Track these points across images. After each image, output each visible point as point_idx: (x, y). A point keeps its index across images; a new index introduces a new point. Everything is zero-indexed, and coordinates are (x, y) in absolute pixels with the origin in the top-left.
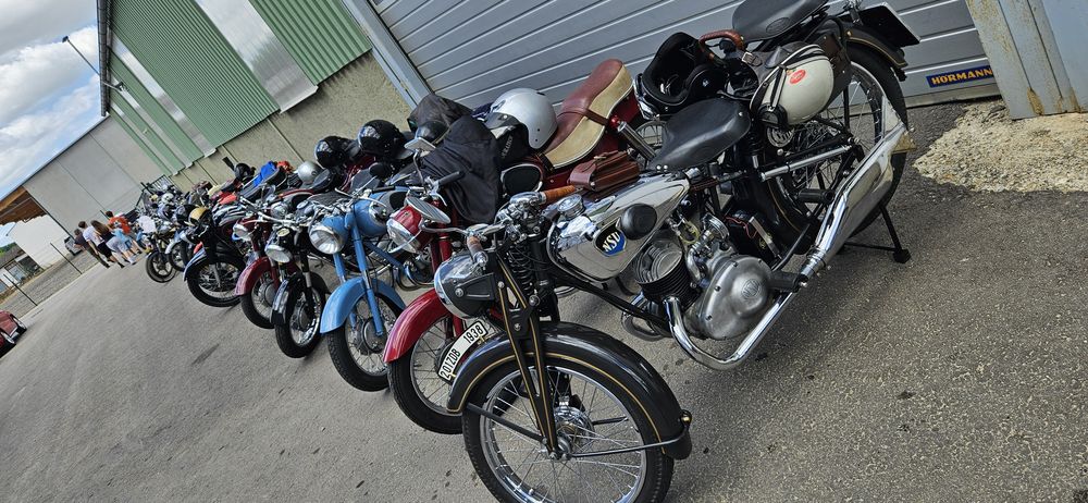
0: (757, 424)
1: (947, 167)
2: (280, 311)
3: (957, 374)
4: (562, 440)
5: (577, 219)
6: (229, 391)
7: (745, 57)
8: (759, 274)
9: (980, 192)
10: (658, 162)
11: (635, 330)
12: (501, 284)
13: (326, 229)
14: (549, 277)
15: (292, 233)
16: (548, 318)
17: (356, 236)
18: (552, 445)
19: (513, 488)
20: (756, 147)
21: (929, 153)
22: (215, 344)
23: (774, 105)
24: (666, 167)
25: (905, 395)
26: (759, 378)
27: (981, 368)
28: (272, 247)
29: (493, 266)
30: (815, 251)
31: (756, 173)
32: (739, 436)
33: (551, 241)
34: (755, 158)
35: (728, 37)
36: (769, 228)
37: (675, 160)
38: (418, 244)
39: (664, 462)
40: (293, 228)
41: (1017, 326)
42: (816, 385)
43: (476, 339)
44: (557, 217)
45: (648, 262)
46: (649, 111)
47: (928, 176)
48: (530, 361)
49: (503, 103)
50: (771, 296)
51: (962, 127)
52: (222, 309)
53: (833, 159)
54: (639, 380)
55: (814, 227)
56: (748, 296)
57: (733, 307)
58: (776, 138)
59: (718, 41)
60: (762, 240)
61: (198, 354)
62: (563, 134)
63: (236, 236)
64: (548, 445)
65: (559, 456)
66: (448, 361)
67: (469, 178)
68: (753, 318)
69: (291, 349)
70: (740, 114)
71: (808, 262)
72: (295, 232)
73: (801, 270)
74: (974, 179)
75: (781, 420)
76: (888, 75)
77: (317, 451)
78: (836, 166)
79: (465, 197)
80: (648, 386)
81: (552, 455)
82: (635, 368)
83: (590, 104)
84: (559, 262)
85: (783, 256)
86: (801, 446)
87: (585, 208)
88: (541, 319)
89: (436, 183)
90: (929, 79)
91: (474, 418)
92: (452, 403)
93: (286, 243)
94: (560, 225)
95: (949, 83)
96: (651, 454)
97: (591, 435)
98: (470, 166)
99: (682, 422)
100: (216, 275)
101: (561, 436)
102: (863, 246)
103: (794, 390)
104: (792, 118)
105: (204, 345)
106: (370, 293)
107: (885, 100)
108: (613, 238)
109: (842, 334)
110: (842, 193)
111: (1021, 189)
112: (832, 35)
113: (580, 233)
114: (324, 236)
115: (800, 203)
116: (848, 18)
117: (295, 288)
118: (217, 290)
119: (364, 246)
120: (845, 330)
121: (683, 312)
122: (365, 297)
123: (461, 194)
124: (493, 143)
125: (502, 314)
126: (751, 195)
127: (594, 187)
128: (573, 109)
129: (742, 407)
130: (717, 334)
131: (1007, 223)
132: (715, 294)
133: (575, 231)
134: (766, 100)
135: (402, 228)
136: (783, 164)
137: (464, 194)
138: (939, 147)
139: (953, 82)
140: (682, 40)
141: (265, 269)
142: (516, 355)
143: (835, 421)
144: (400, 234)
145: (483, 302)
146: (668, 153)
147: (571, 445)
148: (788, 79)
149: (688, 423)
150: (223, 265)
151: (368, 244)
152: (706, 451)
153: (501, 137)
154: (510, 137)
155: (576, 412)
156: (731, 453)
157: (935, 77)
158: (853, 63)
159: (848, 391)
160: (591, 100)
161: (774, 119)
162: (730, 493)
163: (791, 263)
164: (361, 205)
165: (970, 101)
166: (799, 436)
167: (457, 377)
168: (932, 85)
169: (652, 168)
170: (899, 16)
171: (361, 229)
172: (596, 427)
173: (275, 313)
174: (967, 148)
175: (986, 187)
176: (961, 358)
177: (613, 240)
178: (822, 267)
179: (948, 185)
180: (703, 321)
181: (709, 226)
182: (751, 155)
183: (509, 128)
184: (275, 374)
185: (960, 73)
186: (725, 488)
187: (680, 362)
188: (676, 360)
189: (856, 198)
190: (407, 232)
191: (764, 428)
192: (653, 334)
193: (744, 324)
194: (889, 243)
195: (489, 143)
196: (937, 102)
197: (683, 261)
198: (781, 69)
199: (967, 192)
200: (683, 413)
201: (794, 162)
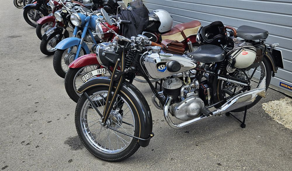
0: (173, 150)
1: (270, 109)
2: (48, 36)
3: (237, 166)
4: (109, 121)
5: (156, 54)
6: (14, 52)
7: (234, 39)
8: (200, 106)
9: (274, 121)
10: (191, 54)
11: (154, 102)
12: (119, 59)
13: (78, 16)
14: (136, 67)
15: (68, 13)
16: (129, 81)
17: (87, 25)
18: (105, 121)
19: (84, 128)
20: (222, 68)
21: (268, 103)
22: (21, 35)
23: (234, 57)
24: (192, 57)
25: (219, 164)
26: (182, 138)
27: (244, 168)
28: (58, 13)
29: (119, 53)
30: (220, 109)
31: (217, 75)
32: (165, 151)
33: (143, 56)
34: (219, 71)
35: (234, 31)
36: (212, 94)
37: (197, 57)
38: (103, 37)
39: (137, 145)
40: (69, 12)
41: (261, 162)
42: (197, 148)
43: (101, 73)
44: (150, 50)
45: (170, 82)
46: (198, 39)
47: (264, 109)
48: (113, 90)
49: (158, 11)
50: (200, 115)
51: (281, 101)
52: (31, 26)
53: (241, 86)
54: (145, 117)
55: (224, 101)
56: (193, 110)
57: (187, 111)
58: (229, 69)
59: (230, 30)
60: (207, 97)
61: (12, 35)
62: (171, 33)
63: (49, 4)
64: (103, 119)
65: (104, 125)
66: (87, 76)
67: (132, 25)
68: (191, 117)
69: (44, 49)
70: (223, 55)
71: (216, 111)
72: (69, 14)
73: (213, 112)
74: (275, 117)
75: (180, 153)
76: (270, 73)
77: (30, 85)
78: (241, 89)
79: (127, 30)
80: (146, 120)
81: (103, 124)
82: (146, 112)
83: (184, 30)
84: (142, 64)
85: (211, 105)
86: (181, 163)
87: (160, 52)
88: (126, 80)
89: (121, 21)
90: (281, 83)
91: (84, 98)
92: (80, 90)
93: (64, 15)
94: (149, 53)
95: (285, 87)
96: (134, 140)
97: (120, 125)
98: (135, 22)
99: (150, 136)
100: (35, 14)
101: (110, 119)
102: (235, 117)
103: (190, 146)
104: (236, 65)
105: (16, 33)
106: (80, 46)
107: (265, 78)
108: (163, 67)
109: (213, 138)
110: (237, 97)
111: (285, 126)
112: (262, 50)
113: (154, 58)
114: (76, 18)
115: (224, 92)
116: (269, 49)
117: (58, 31)
118: (33, 19)
119: (88, 30)
120: (215, 137)
121: (171, 104)
122: (77, 46)
123: (127, 29)
124: (147, 21)
125: (113, 70)
126: (212, 82)
127: (167, 48)
128: (178, 28)
129: (172, 143)
130: (177, 116)
131: (276, 133)
132: (184, 104)
133: (153, 57)
134: (232, 55)
135: (101, 28)
136: (226, 78)
137: (128, 30)
138: (272, 103)
139: (286, 88)
140: (220, 24)
141: (52, 20)
142: (110, 86)
143: (195, 161)
144: (99, 30)
145: (110, 62)
146: (195, 53)
147: (111, 124)
148: (242, 52)
149: (152, 137)
150: (40, 12)
151: (89, 30)
152: (152, 150)
153: (151, 21)
154: (154, 23)
155: (119, 115)
156: (159, 154)
157: (282, 83)
158: (262, 62)
159: (204, 155)
160: (185, 28)
161: (231, 62)
162: (151, 166)
163: (212, 109)
164: (95, 17)
165: (287, 96)
166: (182, 160)
167: (87, 82)
168: (280, 85)
169: (189, 55)
170: (283, 60)
171: (90, 24)
172: (123, 124)
173: (45, 35)
174: (279, 107)
175: (277, 120)
176: (241, 162)
177: (162, 67)
178: (219, 114)
179: (267, 114)
180: (175, 110)
181: (194, 83)
182: (219, 69)
183: (155, 20)
184: (33, 55)
185: (289, 86)
186: (151, 164)
187: (163, 121)
188: (162, 119)
189: (240, 100)
190: (102, 30)
191: (174, 152)
192: (158, 106)
193: (187, 118)
194: (242, 120)
195: (146, 20)
196: (279, 91)
197: (180, 88)
198: (242, 48)
199: (271, 119)
200: (152, 133)
201: (229, 79)
